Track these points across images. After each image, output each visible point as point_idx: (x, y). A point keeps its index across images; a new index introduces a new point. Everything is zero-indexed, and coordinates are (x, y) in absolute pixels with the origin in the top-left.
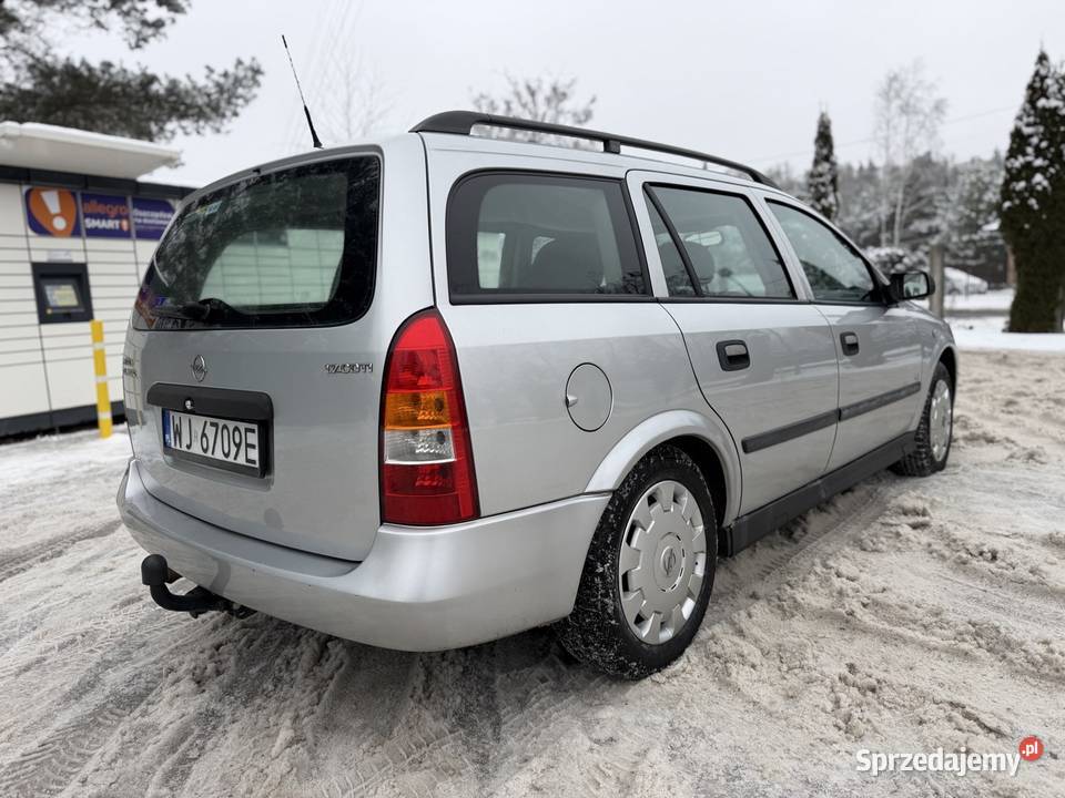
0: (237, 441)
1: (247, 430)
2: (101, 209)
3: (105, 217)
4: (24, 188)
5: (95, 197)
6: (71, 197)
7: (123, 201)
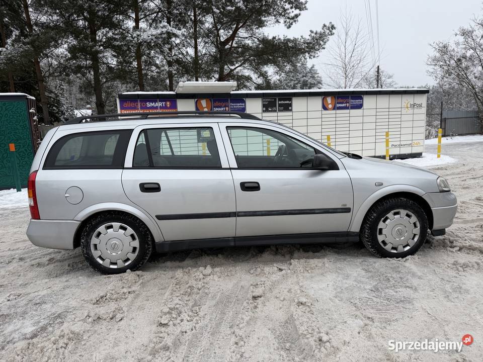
2: (219, 104)
3: (221, 107)
4: (196, 100)
5: (218, 100)
6: (210, 101)
7: (227, 101)
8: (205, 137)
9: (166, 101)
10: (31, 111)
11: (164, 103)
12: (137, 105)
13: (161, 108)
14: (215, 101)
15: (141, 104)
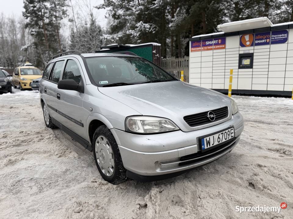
2: (261, 37)
3: (262, 39)
4: (241, 36)
5: (259, 34)
6: (252, 35)
7: (269, 34)
8: (246, 65)
9: (218, 39)
10: (153, 52)
11: (217, 41)
12: (200, 44)
13: (215, 44)
14: (257, 35)
15: (203, 43)
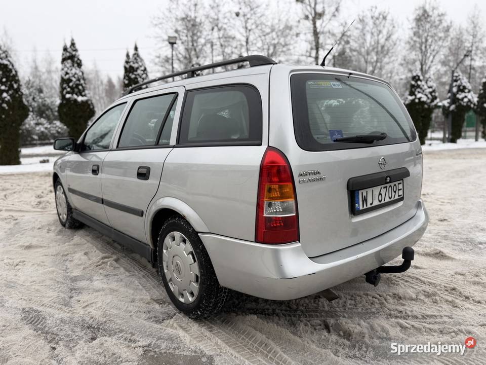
0: (395, 190)
1: (399, 184)
